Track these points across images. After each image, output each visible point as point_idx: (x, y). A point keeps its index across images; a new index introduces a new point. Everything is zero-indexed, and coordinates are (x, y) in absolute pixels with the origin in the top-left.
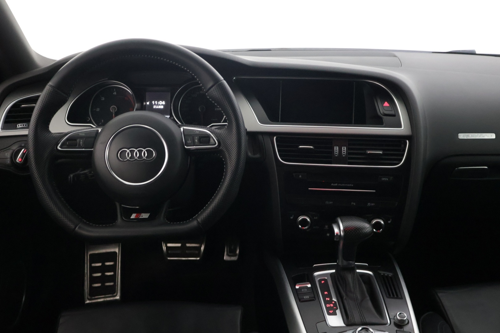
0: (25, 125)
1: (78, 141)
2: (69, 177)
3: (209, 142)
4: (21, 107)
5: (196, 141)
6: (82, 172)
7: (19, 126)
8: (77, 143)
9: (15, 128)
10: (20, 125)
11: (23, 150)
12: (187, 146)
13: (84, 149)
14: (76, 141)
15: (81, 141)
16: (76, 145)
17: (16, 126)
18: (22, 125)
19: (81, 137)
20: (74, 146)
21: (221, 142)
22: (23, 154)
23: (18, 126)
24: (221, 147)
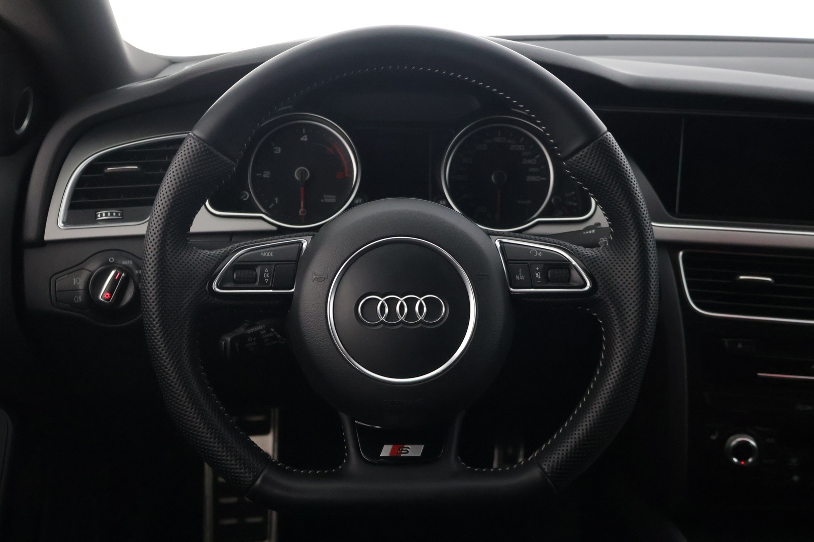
0: (114, 214)
1: (258, 270)
2: (223, 343)
3: (569, 280)
4: (106, 171)
5: (538, 275)
6: (249, 331)
7: (102, 215)
8: (256, 275)
9: (94, 221)
10: (104, 215)
11: (113, 272)
12: (513, 288)
13: (271, 291)
14: (255, 270)
15: (266, 270)
16: (255, 281)
17: (96, 217)
18: (109, 214)
19: (266, 262)
20: (249, 282)
21: (598, 280)
22: (114, 281)
23: (99, 216)
24: (599, 294)
